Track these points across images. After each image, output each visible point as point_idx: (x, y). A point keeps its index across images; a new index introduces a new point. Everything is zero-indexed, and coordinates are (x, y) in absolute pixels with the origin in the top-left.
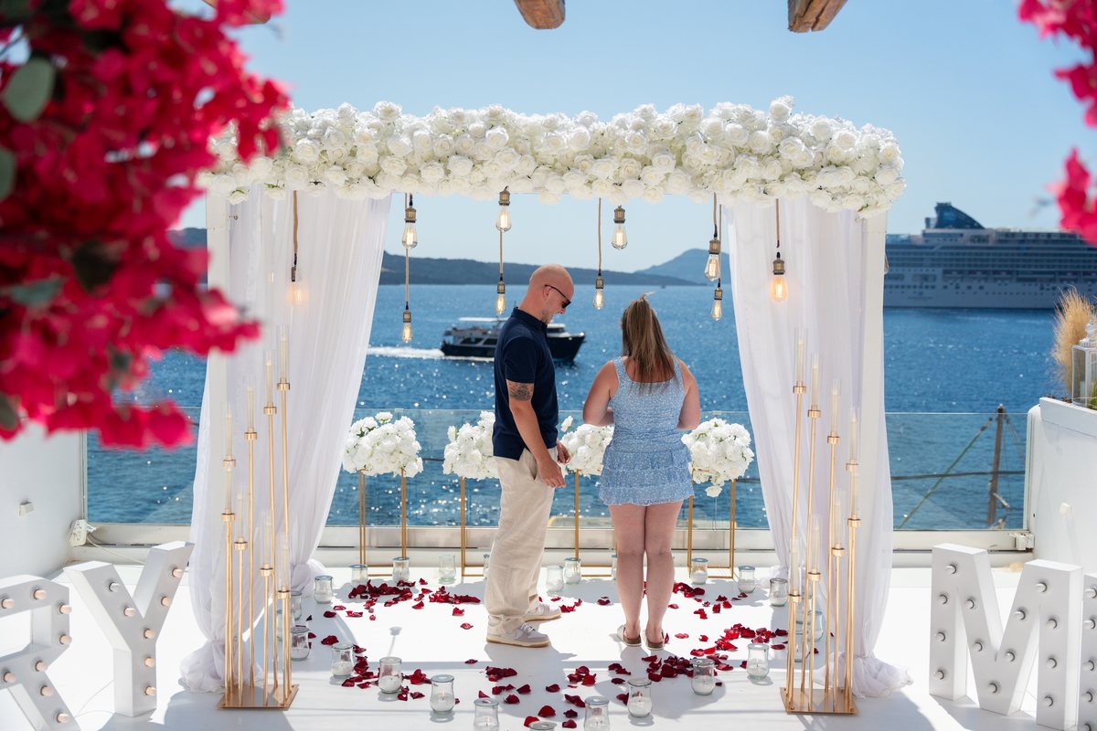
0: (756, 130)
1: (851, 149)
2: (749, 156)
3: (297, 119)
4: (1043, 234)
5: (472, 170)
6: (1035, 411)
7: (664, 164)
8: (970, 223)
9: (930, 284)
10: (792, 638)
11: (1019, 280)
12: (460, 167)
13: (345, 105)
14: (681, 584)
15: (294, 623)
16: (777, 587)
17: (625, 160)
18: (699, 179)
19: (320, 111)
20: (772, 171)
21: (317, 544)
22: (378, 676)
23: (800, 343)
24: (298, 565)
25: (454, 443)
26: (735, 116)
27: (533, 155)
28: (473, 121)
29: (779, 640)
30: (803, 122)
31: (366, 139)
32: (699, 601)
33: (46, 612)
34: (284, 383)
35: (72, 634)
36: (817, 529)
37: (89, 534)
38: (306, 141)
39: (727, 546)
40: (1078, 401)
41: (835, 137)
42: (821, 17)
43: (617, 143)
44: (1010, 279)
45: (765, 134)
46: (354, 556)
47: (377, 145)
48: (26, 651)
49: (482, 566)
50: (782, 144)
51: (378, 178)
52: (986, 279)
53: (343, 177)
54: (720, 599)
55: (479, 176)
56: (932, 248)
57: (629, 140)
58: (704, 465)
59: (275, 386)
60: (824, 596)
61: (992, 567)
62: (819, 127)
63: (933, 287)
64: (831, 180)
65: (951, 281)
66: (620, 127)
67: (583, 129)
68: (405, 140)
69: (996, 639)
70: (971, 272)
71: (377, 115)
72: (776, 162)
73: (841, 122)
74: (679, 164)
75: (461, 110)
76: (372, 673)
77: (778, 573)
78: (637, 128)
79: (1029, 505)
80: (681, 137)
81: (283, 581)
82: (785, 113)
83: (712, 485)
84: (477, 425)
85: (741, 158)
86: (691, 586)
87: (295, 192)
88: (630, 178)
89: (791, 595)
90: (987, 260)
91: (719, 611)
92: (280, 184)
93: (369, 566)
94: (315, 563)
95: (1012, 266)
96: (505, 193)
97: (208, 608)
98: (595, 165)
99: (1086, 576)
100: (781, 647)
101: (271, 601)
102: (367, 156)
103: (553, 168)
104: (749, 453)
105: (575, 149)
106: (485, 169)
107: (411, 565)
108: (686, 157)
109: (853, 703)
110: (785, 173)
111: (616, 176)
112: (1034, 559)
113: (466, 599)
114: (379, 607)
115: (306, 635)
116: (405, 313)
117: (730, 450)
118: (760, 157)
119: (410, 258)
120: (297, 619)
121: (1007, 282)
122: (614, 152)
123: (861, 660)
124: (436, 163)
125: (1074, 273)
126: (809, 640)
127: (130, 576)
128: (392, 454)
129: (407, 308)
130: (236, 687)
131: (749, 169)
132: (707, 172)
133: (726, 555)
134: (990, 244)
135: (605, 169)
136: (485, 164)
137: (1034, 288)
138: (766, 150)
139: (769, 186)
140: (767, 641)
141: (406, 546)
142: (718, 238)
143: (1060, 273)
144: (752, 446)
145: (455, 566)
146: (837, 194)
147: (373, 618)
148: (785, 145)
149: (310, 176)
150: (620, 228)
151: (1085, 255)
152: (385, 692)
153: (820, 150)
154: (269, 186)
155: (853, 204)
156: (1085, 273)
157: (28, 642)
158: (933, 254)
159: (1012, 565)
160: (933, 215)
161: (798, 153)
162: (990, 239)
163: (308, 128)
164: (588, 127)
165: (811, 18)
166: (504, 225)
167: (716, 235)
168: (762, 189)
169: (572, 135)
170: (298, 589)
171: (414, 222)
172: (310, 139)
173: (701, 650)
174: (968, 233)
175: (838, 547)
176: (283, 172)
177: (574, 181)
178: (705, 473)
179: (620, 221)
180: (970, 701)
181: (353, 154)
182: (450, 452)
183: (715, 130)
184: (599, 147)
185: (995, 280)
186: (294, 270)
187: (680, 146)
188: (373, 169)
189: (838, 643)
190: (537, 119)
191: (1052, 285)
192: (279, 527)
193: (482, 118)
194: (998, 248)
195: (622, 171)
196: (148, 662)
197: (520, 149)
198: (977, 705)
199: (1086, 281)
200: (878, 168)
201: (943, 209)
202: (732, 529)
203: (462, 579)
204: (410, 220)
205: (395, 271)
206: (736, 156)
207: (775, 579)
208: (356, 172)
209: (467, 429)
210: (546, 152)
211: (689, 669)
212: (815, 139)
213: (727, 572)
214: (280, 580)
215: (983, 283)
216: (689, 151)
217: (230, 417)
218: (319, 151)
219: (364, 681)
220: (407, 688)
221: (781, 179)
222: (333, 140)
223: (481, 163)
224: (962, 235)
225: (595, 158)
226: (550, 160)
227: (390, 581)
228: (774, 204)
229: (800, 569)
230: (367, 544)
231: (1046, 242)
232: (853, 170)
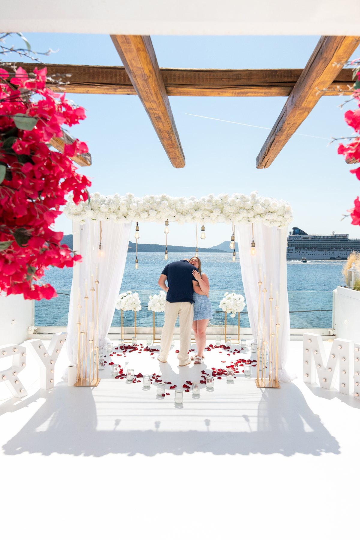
0: (246, 201)
1: (276, 207)
2: (244, 210)
3: (101, 198)
4: (326, 236)
5: (157, 214)
6: (335, 291)
7: (217, 212)
8: (304, 233)
9: (291, 252)
10: (258, 362)
11: (318, 250)
12: (153, 213)
13: (116, 194)
14: (223, 345)
15: (100, 358)
16: (253, 346)
17: (204, 211)
18: (228, 217)
19: (109, 196)
20: (251, 215)
21: (108, 333)
22: (126, 375)
23: (260, 268)
24: (101, 340)
25: (151, 301)
26: (239, 197)
27: (176, 210)
28: (157, 199)
29: (254, 363)
30: (260, 199)
31: (123, 205)
32: (229, 351)
33: (18, 356)
34: (97, 281)
35: (26, 363)
36: (266, 327)
37: (35, 330)
38: (104, 205)
39: (237, 333)
40: (350, 287)
41: (271, 204)
42: (267, 164)
43: (202, 206)
44: (316, 250)
45: (249, 203)
46: (119, 336)
47: (126, 207)
48: (10, 369)
49: (160, 339)
50: (254, 206)
51: (127, 217)
52: (308, 250)
53: (116, 216)
54: (236, 350)
55: (158, 216)
56: (292, 241)
57: (206, 205)
58: (230, 308)
59: (94, 282)
60: (268, 350)
61: (323, 340)
62: (266, 200)
63: (292, 253)
64: (270, 217)
65: (297, 251)
66: (203, 201)
67: (191, 201)
68: (135, 204)
69: (325, 364)
70: (303, 248)
71: (126, 197)
72: (252, 211)
73: (273, 199)
74: (222, 212)
75: (153, 195)
76: (124, 374)
77: (254, 342)
78: (209, 201)
79: (334, 321)
80: (222, 204)
81: (96, 344)
82: (255, 196)
83: (232, 314)
84: (158, 295)
85: (241, 210)
86: (225, 346)
87: (101, 221)
88: (206, 217)
89: (258, 349)
90: (309, 244)
91: (235, 354)
92: (96, 219)
93: (124, 340)
94: (107, 339)
95: (316, 246)
96: (167, 221)
97: (72, 353)
98: (195, 213)
99: (355, 344)
100: (254, 366)
101: (92, 351)
102: (124, 210)
103: (182, 214)
104: (244, 304)
105: (189, 207)
106: (161, 214)
107: (138, 339)
108: (224, 210)
109: (279, 384)
110: (255, 215)
111: (202, 216)
112: (336, 338)
113: (155, 350)
114: (127, 353)
115: (104, 362)
116: (136, 260)
117: (238, 302)
118: (247, 210)
119: (138, 244)
120: (101, 357)
121: (315, 251)
122: (201, 209)
123: (281, 370)
124: (145, 212)
125: (336, 248)
126: (264, 364)
127: (46, 344)
128: (132, 304)
129: (137, 258)
130: (80, 379)
131: (244, 214)
132: (230, 215)
133: (237, 336)
134: (310, 240)
135: (198, 214)
136: (161, 212)
137: (323, 253)
138: (249, 208)
139: (250, 219)
140: (250, 363)
141: (136, 333)
142: (234, 236)
143: (331, 248)
144: (245, 301)
145: (152, 340)
146: (272, 221)
147: (125, 356)
148: (255, 206)
149: (106, 216)
150: (203, 233)
151: (339, 243)
152: (128, 380)
153: (266, 207)
154: (92, 219)
155: (277, 225)
156: (339, 248)
157: (12, 365)
158: (292, 242)
159: (329, 340)
160: (292, 231)
161: (259, 209)
162: (309, 238)
163: (105, 201)
164: (193, 201)
165: (264, 164)
166: (167, 232)
167: (233, 235)
168: (248, 220)
169: (188, 203)
170: (102, 347)
171: (138, 231)
172: (105, 204)
173: (229, 366)
174: (303, 236)
175: (273, 333)
176: (97, 215)
177: (189, 217)
178: (230, 310)
179: (203, 230)
180: (317, 384)
181: (119, 209)
182: (150, 304)
183: (233, 201)
184: (197, 207)
185: (311, 250)
186: (100, 246)
187: (222, 206)
188: (125, 214)
189: (273, 365)
190: (177, 198)
191: (329, 252)
192: (95, 327)
193: (159, 198)
194: (313, 241)
195: (204, 214)
196: (52, 372)
197: (172, 207)
198: (319, 386)
199: (340, 250)
200: (285, 213)
201: (295, 229)
202: (239, 328)
203: (153, 344)
204: (137, 230)
205: (133, 248)
206: (240, 210)
207: (253, 344)
208: (120, 215)
209: (155, 296)
210: (180, 208)
211: (225, 373)
212: (264, 204)
213: (237, 342)
214: (95, 345)
215: (307, 251)
216: (225, 208)
217: (80, 292)
218: (108, 208)
219: (122, 377)
220: (136, 379)
221: (254, 217)
222: (113, 205)
223: (159, 212)
224: (301, 237)
225: (195, 210)
226: (181, 211)
227: (131, 345)
228: (252, 225)
229: (261, 341)
230: (124, 333)
231: (327, 239)
232: (277, 214)
